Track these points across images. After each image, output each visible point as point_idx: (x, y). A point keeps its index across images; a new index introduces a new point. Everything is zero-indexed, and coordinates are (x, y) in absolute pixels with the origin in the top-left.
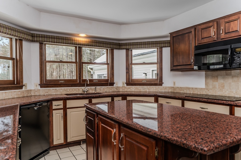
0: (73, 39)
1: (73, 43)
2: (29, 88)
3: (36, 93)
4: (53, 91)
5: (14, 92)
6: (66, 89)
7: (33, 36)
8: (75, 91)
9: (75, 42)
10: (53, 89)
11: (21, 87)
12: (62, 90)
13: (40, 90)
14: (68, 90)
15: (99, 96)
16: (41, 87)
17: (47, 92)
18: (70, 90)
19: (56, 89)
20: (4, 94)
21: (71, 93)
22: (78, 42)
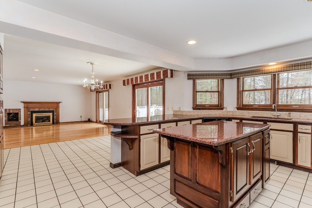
0: (263, 69)
1: (263, 73)
2: (228, 110)
3: (234, 113)
4: (246, 113)
5: (217, 111)
6: (257, 113)
7: (231, 75)
8: (267, 115)
9: (265, 71)
10: (246, 112)
11: (222, 109)
12: (254, 113)
13: (236, 111)
14: (260, 113)
15: (275, 120)
16: (238, 110)
17: (242, 114)
18: (261, 114)
19: (248, 112)
20: (210, 112)
21: (262, 116)
22: (268, 71)
